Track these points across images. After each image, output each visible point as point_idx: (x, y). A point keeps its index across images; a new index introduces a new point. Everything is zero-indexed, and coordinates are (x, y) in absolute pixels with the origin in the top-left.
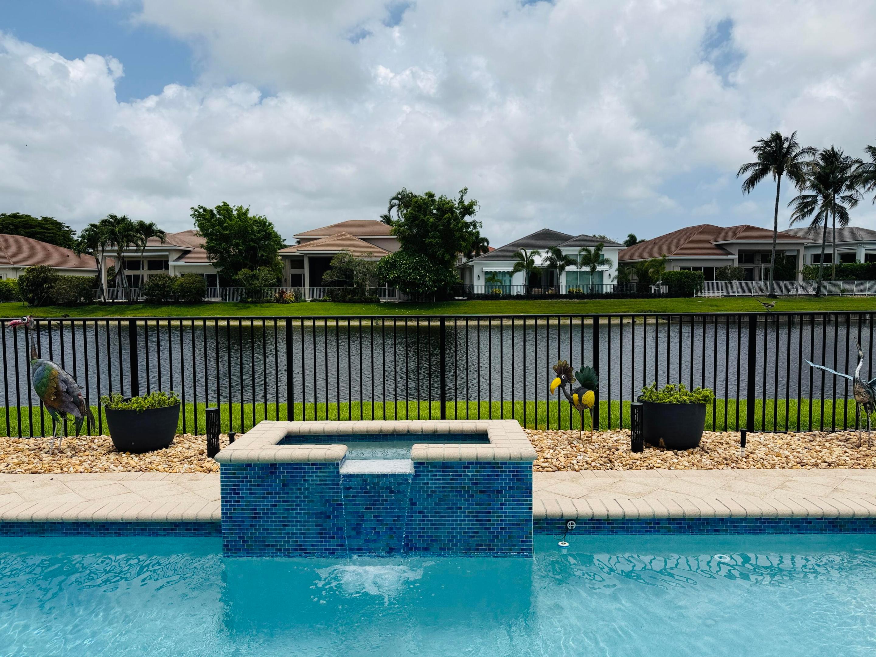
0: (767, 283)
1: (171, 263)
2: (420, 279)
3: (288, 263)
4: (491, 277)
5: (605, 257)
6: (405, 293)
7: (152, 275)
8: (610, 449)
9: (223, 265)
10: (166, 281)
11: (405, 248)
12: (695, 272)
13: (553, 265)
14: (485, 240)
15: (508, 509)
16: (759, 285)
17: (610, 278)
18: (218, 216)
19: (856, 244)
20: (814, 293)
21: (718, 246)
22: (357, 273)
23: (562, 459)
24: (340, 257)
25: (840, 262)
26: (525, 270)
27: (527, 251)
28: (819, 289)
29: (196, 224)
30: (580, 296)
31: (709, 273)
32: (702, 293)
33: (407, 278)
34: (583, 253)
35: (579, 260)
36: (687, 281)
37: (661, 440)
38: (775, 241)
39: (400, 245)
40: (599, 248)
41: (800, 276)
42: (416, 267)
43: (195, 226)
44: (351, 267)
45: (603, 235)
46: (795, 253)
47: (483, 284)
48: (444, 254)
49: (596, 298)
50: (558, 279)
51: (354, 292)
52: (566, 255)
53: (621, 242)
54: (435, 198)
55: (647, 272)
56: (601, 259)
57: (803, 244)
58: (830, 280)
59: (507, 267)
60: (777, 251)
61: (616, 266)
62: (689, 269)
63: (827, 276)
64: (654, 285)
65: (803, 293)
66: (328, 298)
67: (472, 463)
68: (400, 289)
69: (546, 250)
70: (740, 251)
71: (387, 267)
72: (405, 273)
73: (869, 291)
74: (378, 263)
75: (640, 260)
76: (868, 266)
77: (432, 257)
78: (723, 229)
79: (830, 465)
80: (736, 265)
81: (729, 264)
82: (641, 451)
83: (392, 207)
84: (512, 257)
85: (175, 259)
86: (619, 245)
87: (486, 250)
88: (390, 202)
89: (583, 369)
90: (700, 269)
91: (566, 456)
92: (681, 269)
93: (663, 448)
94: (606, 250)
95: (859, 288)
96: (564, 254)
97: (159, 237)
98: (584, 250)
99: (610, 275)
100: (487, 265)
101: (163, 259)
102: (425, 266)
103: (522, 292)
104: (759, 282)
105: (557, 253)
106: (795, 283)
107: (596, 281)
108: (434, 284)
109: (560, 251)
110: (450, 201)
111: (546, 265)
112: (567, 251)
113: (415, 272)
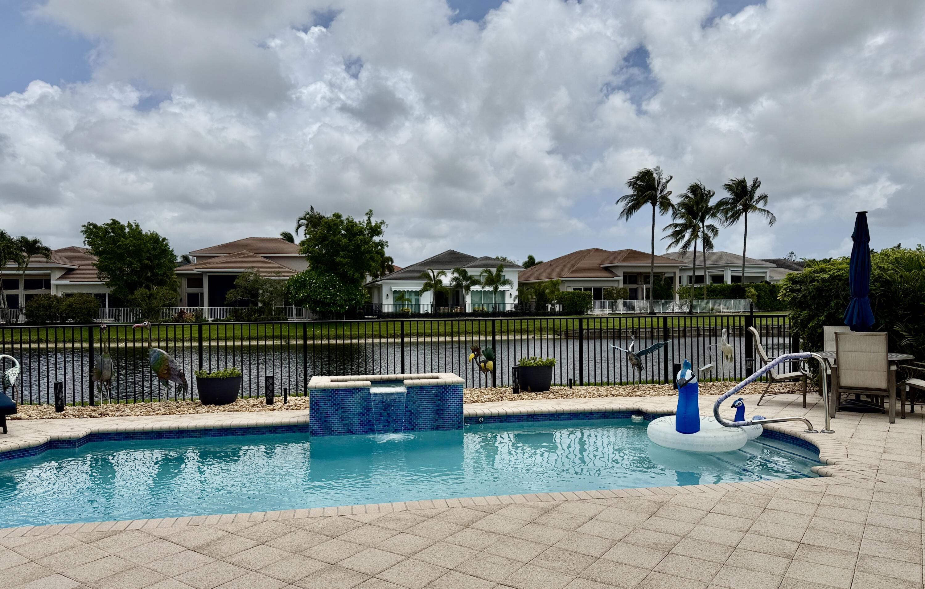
0: (647, 303)
1: (53, 282)
2: (331, 298)
3: (184, 282)
4: (399, 296)
5: (506, 278)
6: (314, 311)
7: (30, 295)
8: (501, 393)
9: (115, 285)
10: (53, 301)
11: (314, 267)
12: (585, 292)
13: (459, 285)
14: (390, 259)
15: (452, 408)
16: (642, 304)
17: (511, 297)
18: (112, 234)
19: (724, 267)
20: (688, 310)
21: (606, 268)
22: (264, 292)
23: (476, 398)
24: (245, 276)
25: (711, 283)
26: (433, 289)
27: (434, 271)
28: (691, 307)
29: (86, 242)
30: (484, 314)
31: (598, 294)
32: (591, 311)
33: (317, 297)
34: (486, 274)
35: (483, 280)
36: (578, 301)
37: (529, 387)
38: (652, 264)
39: (308, 264)
40: (500, 270)
41: (677, 296)
42: (326, 286)
43: (85, 244)
44: (256, 286)
45: (504, 257)
46: (672, 275)
47: (392, 303)
48: (354, 273)
49: (499, 316)
50: (464, 298)
51: (260, 311)
52: (470, 276)
53: (520, 264)
54: (342, 219)
55: (544, 292)
56: (502, 279)
57: (678, 266)
58: (703, 299)
59: (416, 286)
60: (655, 273)
61: (516, 286)
62: (580, 289)
63: (699, 295)
64: (550, 304)
65: (679, 311)
66: (232, 318)
67: (435, 386)
68: (310, 307)
69: (452, 270)
70: (624, 273)
71: (296, 286)
72: (315, 292)
73: (733, 309)
74: (286, 282)
75: (537, 281)
76: (733, 286)
77: (343, 277)
78: (610, 252)
79: (614, 396)
80: (621, 286)
81: (616, 285)
82: (518, 393)
83: (299, 226)
84: (420, 277)
85: (58, 277)
86: (518, 267)
87: (391, 269)
88: (298, 222)
89: (486, 349)
90: (590, 289)
91: (478, 396)
92: (574, 289)
93: (529, 391)
94: (507, 271)
95: (725, 305)
96: (469, 274)
97: (44, 254)
98: (486, 271)
99: (511, 294)
100: (396, 285)
101: (43, 278)
102: (335, 285)
103: (430, 310)
104: (642, 301)
105: (463, 273)
106: (673, 302)
107: (499, 300)
108: (345, 302)
109: (465, 272)
110: (358, 222)
111: (452, 285)
112: (472, 272)
113: (326, 291)
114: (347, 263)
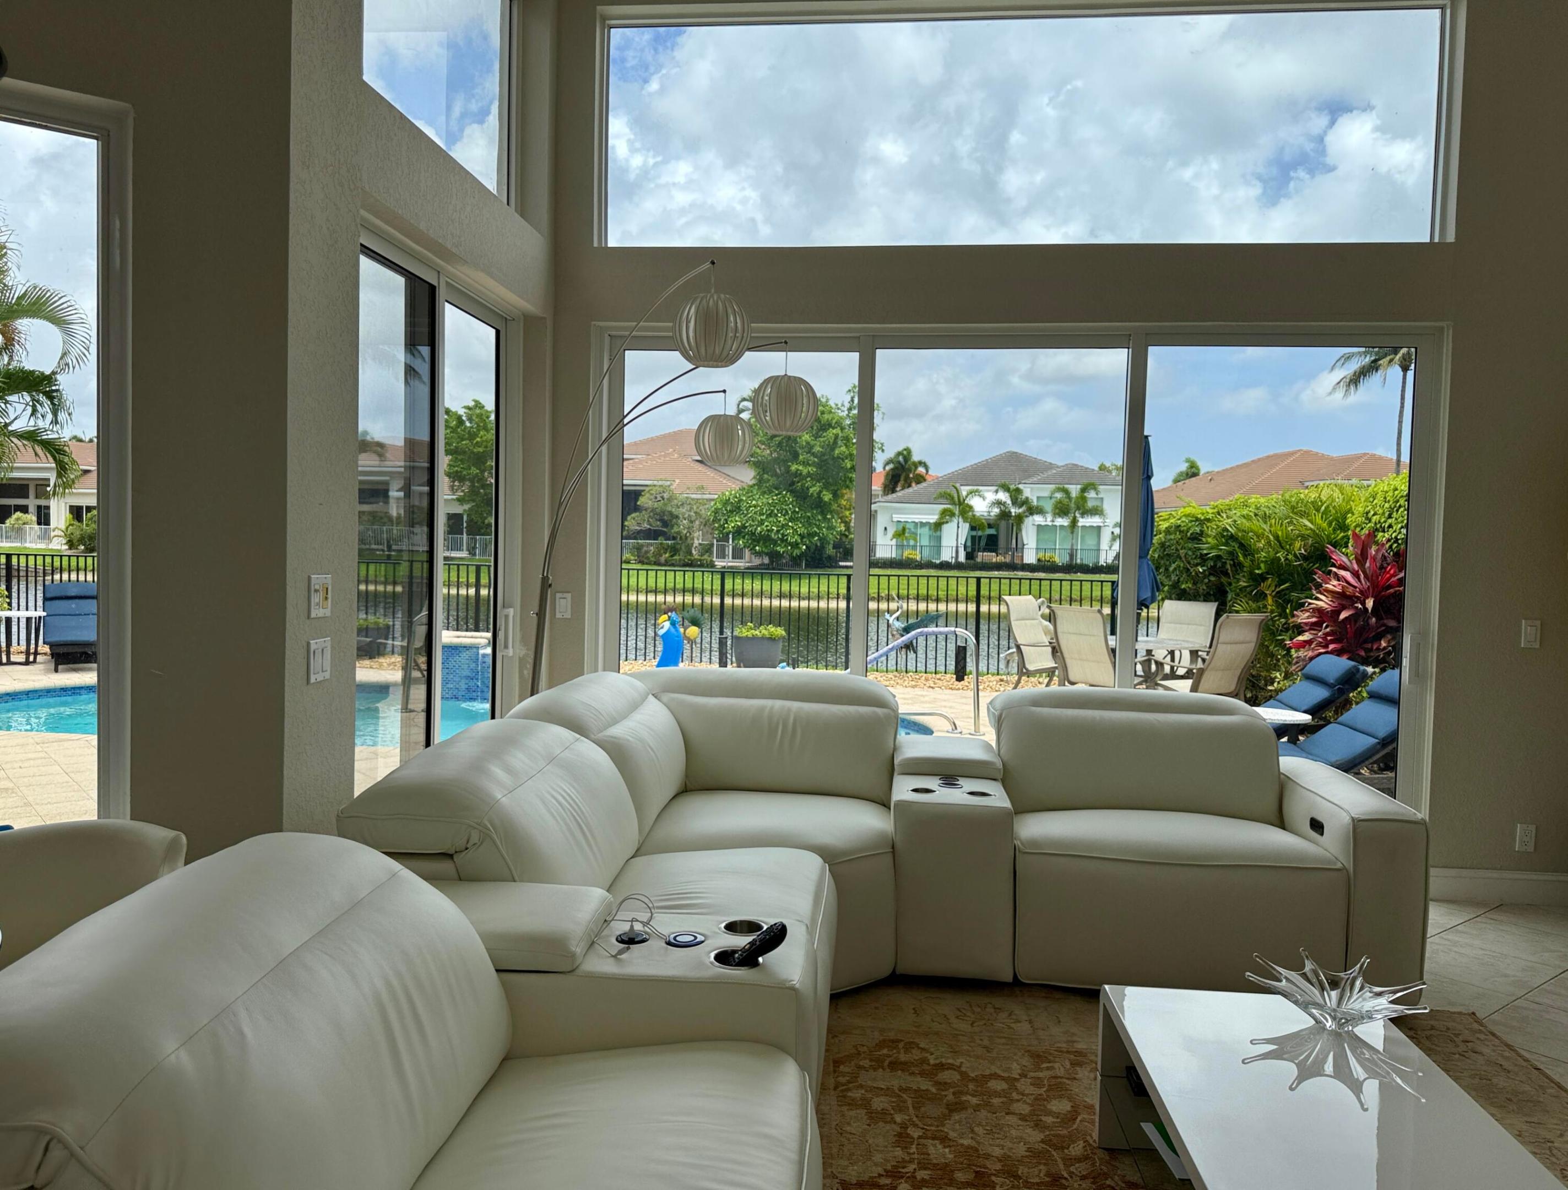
1: (391, 494)
2: (778, 531)
5: (1097, 503)
6: (755, 553)
7: (364, 512)
9: (473, 501)
11: (759, 480)
13: (1005, 515)
14: (919, 464)
18: (468, 424)
22: (679, 518)
24: (654, 493)
26: (960, 521)
27: (961, 488)
30: (1054, 568)
33: (756, 529)
34: (1059, 495)
35: (1048, 506)
39: (753, 474)
40: (1086, 489)
42: (772, 511)
44: (670, 509)
47: (892, 542)
48: (820, 492)
49: (1076, 573)
50: (1020, 536)
51: (674, 549)
52: (1029, 499)
56: (1088, 506)
66: (632, 558)
69: (996, 487)
71: (726, 510)
72: (753, 521)
74: (712, 503)
77: (801, 496)
84: (936, 498)
85: (398, 487)
87: (920, 479)
88: (739, 405)
94: (1106, 491)
96: (1026, 495)
98: (1059, 490)
99: (1113, 533)
100: (900, 511)
101: (380, 487)
102: (787, 511)
103: (960, 556)
105: (1015, 495)
107: (1088, 543)
108: (802, 539)
109: (1018, 491)
110: (834, 406)
111: (992, 514)
112: (1030, 492)
113: (771, 519)
114: (809, 475)
